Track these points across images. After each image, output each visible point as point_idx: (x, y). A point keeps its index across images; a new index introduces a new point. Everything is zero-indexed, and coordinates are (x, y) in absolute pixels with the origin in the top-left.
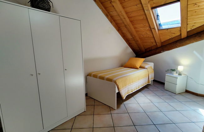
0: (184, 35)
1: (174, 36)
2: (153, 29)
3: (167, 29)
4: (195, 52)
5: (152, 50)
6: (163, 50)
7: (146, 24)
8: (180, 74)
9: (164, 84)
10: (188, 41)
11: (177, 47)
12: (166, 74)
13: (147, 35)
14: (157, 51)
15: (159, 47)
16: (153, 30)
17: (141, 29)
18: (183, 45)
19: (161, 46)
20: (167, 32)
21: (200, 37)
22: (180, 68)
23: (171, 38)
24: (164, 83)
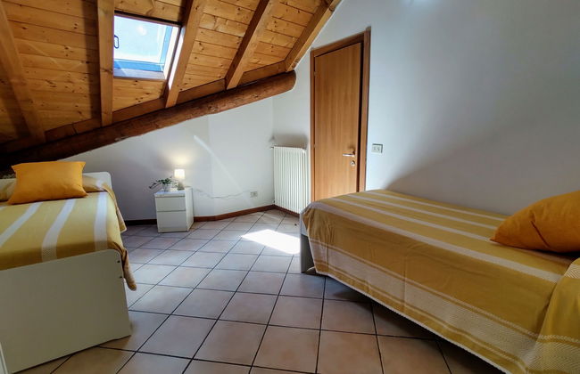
0: (172, 100)
1: (146, 98)
2: (106, 71)
3: (136, 80)
4: (195, 137)
5: (77, 135)
6: (122, 135)
7: (76, 50)
8: (180, 188)
9: (156, 223)
10: (180, 116)
11: (158, 127)
12: (157, 195)
13: (69, 85)
14: (102, 137)
15: (104, 125)
16: (103, 75)
17: (52, 59)
18: (172, 123)
19: (111, 122)
20: (133, 86)
21: (201, 108)
22: (179, 175)
23: (137, 102)
24: (156, 220)
